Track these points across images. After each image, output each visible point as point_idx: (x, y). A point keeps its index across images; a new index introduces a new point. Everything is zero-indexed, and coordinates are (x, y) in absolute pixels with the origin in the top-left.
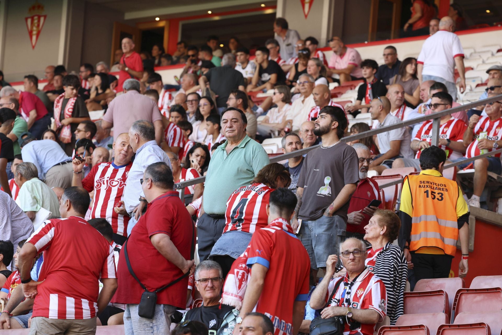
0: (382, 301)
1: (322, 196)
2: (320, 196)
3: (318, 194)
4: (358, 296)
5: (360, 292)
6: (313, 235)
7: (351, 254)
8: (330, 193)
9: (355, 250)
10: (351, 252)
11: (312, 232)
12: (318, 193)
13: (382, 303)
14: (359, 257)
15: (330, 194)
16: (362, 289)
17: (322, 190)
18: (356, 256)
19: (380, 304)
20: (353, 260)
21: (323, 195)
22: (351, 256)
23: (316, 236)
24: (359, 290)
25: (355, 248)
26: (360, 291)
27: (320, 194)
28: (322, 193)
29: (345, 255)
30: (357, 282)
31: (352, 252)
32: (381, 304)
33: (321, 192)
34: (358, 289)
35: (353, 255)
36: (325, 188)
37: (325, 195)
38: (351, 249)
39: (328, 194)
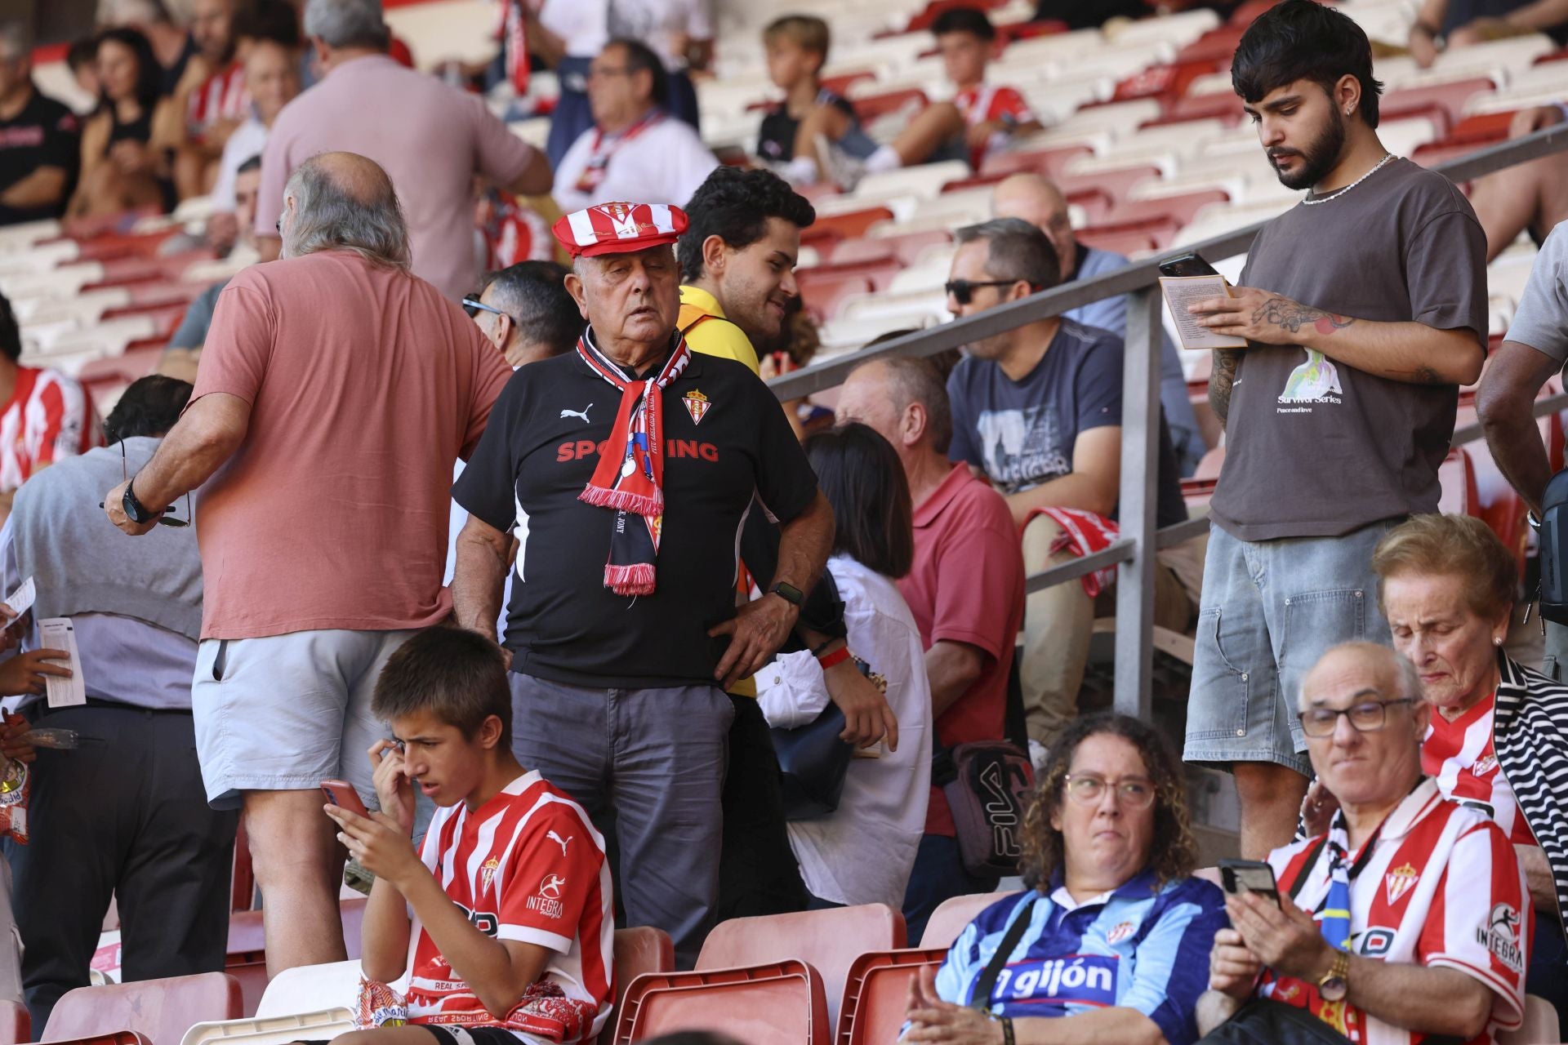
0: (1499, 914)
1: (1303, 410)
2: (1294, 410)
3: (1284, 406)
4: (1393, 898)
5: (1401, 880)
6: (1268, 600)
7: (1342, 719)
8: (1338, 390)
9: (1359, 695)
10: (1338, 713)
11: (1264, 591)
12: (1284, 398)
13: (1500, 921)
14: (1380, 732)
15: (1335, 395)
16: (1408, 866)
17: (1297, 382)
18: (1362, 726)
19: (1485, 928)
20: (1353, 746)
21: (1305, 405)
22: (1341, 730)
23: (1287, 602)
24: (1396, 872)
25: (1361, 688)
26: (1398, 878)
27: (1292, 405)
28: (1299, 398)
29: (1315, 725)
30: (1384, 841)
31: (1346, 712)
32: (1491, 924)
33: (1293, 393)
34: (1390, 870)
35: (1350, 722)
36: (1307, 371)
37: (1313, 404)
38: (1341, 698)
39: (1328, 394)
